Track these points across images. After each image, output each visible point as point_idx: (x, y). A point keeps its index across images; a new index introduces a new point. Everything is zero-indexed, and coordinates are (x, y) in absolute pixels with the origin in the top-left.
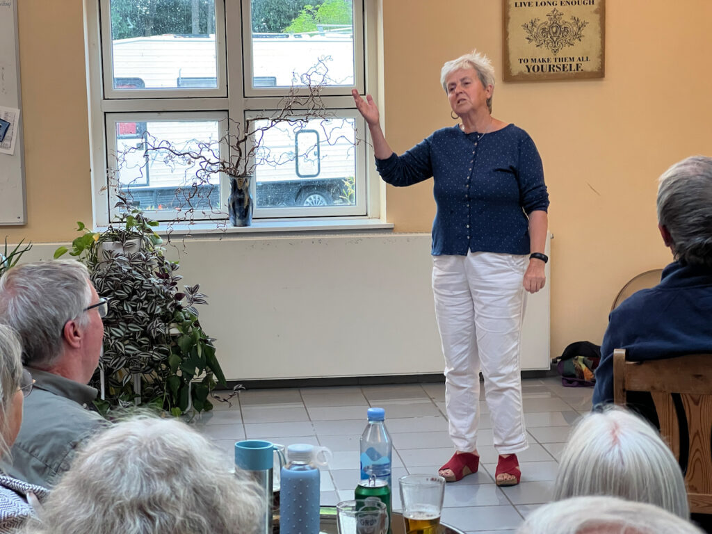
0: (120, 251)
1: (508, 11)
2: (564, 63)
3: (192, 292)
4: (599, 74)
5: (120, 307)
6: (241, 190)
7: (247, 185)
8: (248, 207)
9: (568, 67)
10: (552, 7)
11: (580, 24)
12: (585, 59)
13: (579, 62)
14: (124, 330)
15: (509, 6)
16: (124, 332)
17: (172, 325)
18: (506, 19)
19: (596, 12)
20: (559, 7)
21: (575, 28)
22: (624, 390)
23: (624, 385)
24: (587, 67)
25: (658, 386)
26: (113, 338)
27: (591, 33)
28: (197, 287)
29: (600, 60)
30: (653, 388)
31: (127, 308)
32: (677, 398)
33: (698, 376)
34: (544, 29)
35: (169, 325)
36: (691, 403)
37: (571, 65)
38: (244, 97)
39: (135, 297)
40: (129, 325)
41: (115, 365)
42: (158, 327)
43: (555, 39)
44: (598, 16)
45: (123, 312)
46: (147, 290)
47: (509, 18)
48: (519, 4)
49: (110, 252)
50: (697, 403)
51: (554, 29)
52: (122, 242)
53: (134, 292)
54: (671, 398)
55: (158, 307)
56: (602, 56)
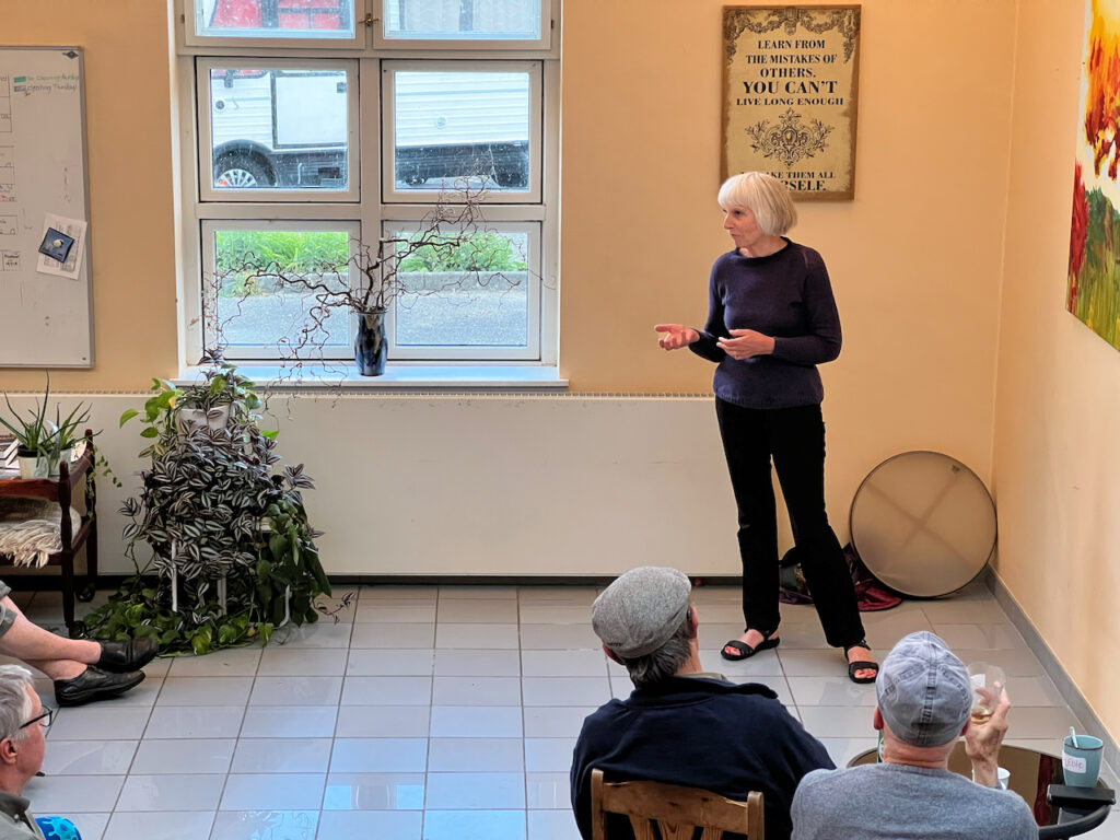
0: (202, 421)
1: (727, 111)
2: (800, 179)
3: (294, 474)
4: (848, 195)
5: (197, 500)
6: (372, 330)
7: (379, 323)
8: (379, 352)
9: (806, 185)
10: (787, 107)
11: (823, 129)
12: (829, 175)
13: (820, 179)
14: (200, 527)
15: (729, 104)
16: (199, 530)
17: (265, 519)
18: (724, 121)
19: (845, 114)
20: (795, 107)
21: (816, 135)
22: (602, 811)
23: (601, 806)
24: (830, 185)
25: (636, 810)
26: (186, 538)
27: (837, 142)
28: (301, 467)
29: (848, 177)
30: (631, 812)
31: (206, 501)
32: (654, 824)
33: (673, 805)
34: (775, 135)
35: (260, 520)
36: (668, 831)
37: (809, 183)
38: (382, 203)
39: (216, 487)
40: (207, 522)
41: (188, 572)
42: (244, 526)
43: (789, 147)
44: (847, 121)
45: (201, 506)
46: (232, 478)
47: (728, 119)
48: (742, 102)
49: (191, 423)
50: (673, 831)
51: (789, 136)
52: (206, 410)
53: (215, 481)
54: (649, 823)
55: (246, 498)
56: (852, 172)
